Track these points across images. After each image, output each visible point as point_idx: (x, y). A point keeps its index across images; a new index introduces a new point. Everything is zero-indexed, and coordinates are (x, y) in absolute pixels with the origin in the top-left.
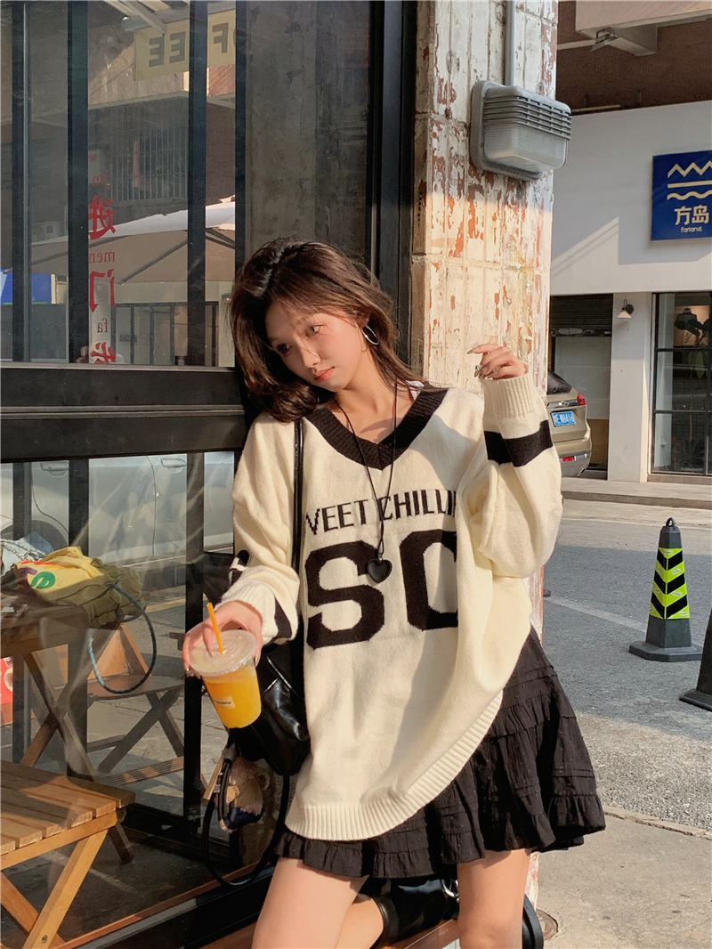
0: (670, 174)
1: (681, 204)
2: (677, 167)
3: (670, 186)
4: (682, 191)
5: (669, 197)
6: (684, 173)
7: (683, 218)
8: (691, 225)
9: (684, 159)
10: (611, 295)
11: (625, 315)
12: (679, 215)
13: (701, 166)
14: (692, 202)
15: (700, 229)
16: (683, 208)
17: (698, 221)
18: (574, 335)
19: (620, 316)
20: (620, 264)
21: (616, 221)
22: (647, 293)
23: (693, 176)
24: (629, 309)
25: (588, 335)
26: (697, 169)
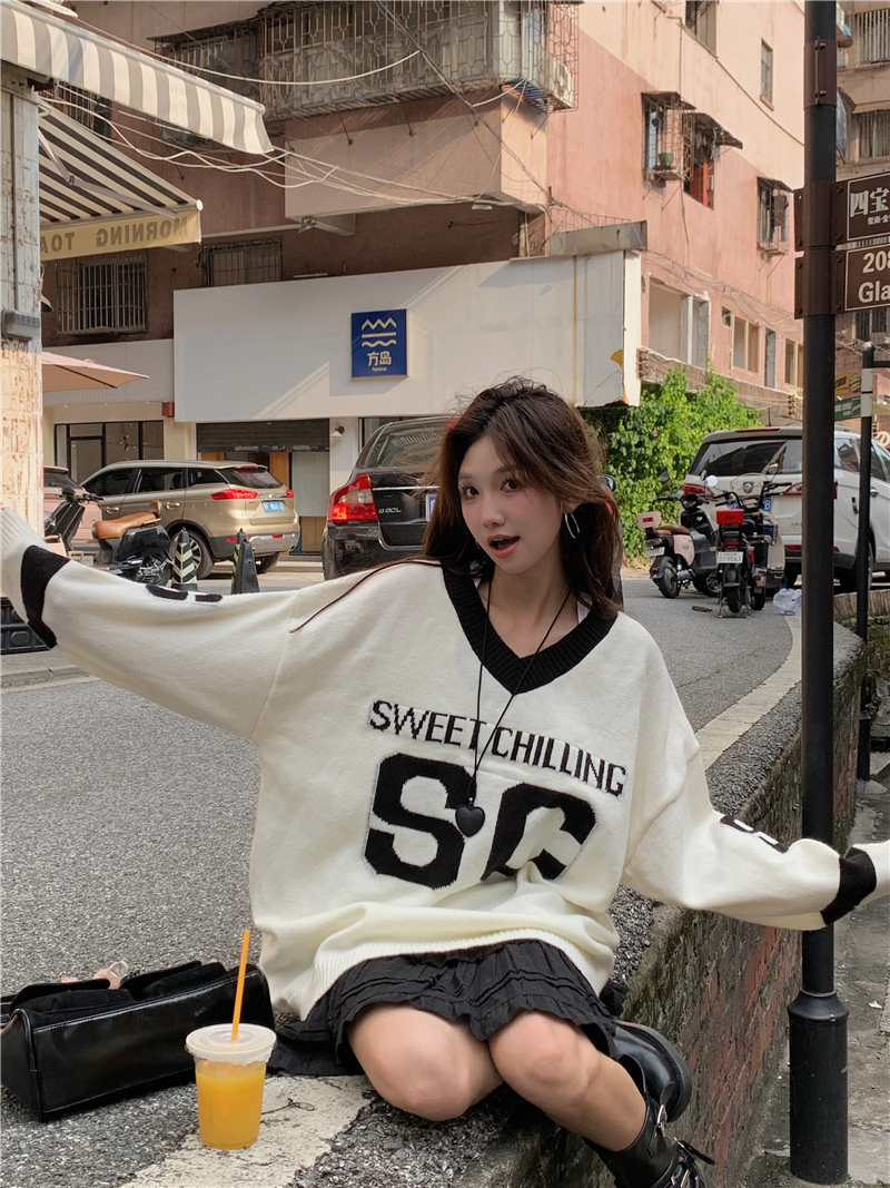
0: (363, 327)
1: (371, 350)
2: (368, 322)
3: (363, 336)
4: (372, 340)
5: (363, 344)
6: (373, 327)
7: (374, 361)
8: (379, 366)
9: (373, 316)
10: (328, 420)
11: (337, 434)
12: (371, 358)
13: (384, 322)
14: (379, 349)
15: (385, 369)
16: (374, 353)
17: (384, 363)
18: (304, 451)
19: (334, 434)
20: (331, 395)
21: (327, 364)
22: (354, 417)
23: (379, 329)
24: (341, 430)
25: (313, 450)
26: (382, 324)
